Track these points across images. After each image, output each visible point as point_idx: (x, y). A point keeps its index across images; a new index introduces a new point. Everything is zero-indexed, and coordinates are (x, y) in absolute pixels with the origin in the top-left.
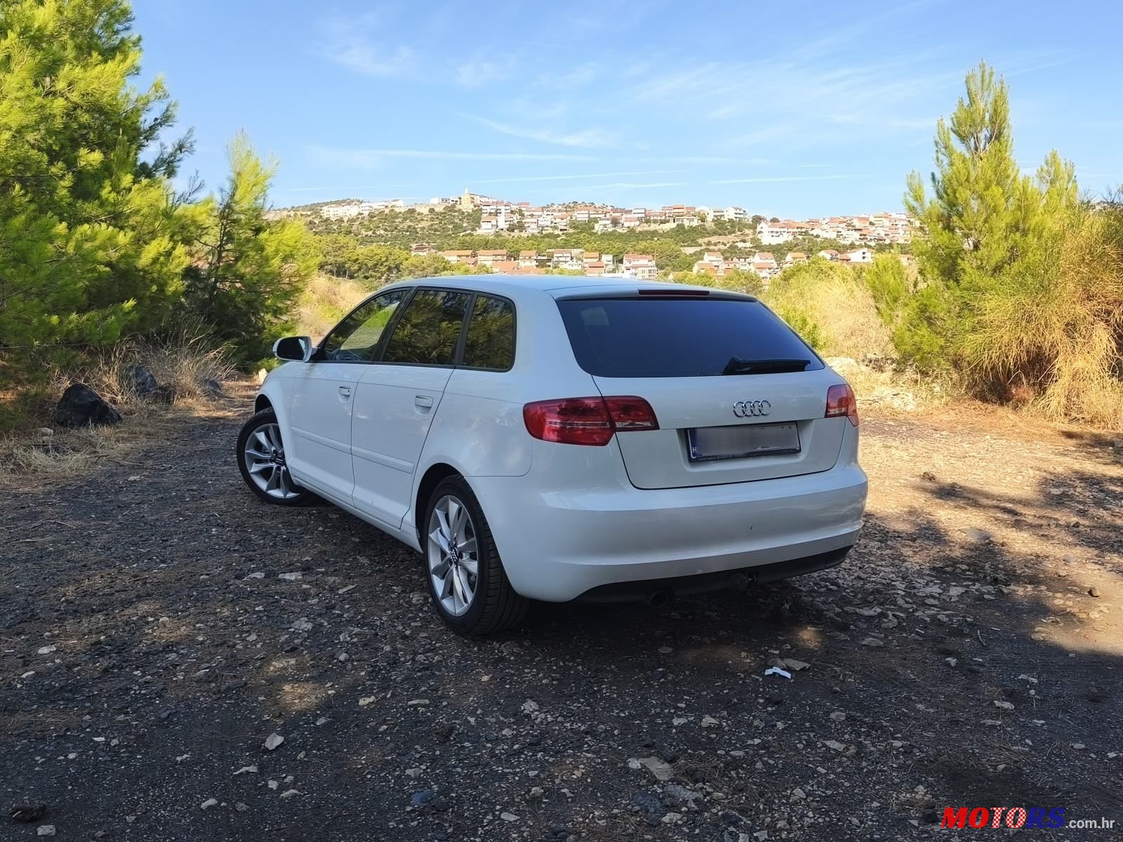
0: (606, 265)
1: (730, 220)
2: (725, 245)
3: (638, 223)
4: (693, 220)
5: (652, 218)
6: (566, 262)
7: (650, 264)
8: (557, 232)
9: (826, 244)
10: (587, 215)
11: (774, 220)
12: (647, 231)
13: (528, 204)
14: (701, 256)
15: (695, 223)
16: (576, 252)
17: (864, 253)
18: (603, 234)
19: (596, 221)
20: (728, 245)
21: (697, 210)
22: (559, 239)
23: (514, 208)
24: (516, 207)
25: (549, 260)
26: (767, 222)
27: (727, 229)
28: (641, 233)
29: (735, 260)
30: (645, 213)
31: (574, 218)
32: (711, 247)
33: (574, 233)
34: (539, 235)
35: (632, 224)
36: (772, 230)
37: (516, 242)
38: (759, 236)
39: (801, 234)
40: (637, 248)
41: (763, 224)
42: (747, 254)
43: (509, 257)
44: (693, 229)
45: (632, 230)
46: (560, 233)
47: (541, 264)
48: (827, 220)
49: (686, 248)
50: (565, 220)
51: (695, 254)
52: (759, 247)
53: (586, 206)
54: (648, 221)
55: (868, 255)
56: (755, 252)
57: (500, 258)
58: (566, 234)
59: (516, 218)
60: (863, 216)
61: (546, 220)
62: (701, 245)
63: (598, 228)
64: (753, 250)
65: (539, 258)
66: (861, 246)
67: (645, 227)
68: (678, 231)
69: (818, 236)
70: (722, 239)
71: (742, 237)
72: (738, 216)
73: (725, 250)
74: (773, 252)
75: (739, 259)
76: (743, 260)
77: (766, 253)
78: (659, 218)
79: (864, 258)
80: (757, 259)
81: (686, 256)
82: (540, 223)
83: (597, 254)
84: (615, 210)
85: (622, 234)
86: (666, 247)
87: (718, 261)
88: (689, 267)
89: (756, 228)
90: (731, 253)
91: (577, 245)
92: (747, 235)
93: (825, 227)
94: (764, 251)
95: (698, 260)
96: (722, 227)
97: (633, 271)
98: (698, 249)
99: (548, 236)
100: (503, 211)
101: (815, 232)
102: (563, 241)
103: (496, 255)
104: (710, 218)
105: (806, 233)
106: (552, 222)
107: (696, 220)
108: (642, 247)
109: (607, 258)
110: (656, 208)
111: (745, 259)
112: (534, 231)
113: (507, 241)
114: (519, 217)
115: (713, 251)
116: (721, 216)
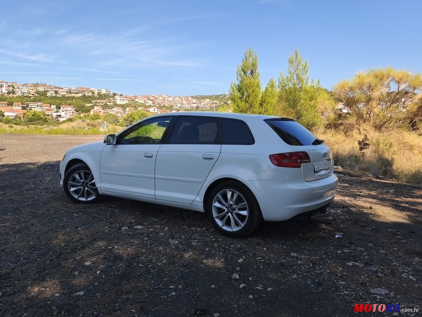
0: (53, 109)
1: (104, 94)
2: (103, 103)
3: (66, 93)
4: (89, 93)
5: (72, 91)
6: (35, 108)
7: (72, 109)
8: (30, 95)
9: (141, 105)
10: (44, 89)
11: (121, 95)
12: (70, 97)
13: (16, 83)
14: (93, 107)
15: (90, 94)
16: (39, 104)
17: (154, 109)
18: (51, 97)
19: (48, 91)
20: (104, 104)
21: (91, 89)
22: (31, 98)
23: (9, 84)
24: (10, 84)
25: (27, 107)
26: (118, 96)
27: (103, 97)
28: (67, 97)
29: (107, 109)
30: (69, 89)
31: (38, 90)
32: (97, 104)
33: (38, 96)
34: (22, 96)
35: (64, 94)
36: (121, 99)
37: (11, 99)
38: (116, 101)
39: (131, 100)
40: (66, 103)
41: (117, 96)
42: (112, 107)
43: (8, 105)
44: (89, 97)
45: (64, 96)
46: (32, 96)
47: (24, 108)
48: (140, 96)
49: (87, 104)
50: (34, 91)
51: (91, 106)
52: (116, 105)
53: (42, 85)
54: (70, 93)
55: (156, 110)
56: (114, 107)
57: (4, 105)
58: (34, 96)
59: (11, 89)
60: (153, 95)
61: (25, 90)
62: (93, 103)
63: (49, 94)
64: (114, 106)
65: (22, 105)
66: (153, 106)
67: (69, 95)
68: (83, 97)
69: (137, 102)
70: (101, 101)
71: (109, 101)
72: (107, 93)
73: (103, 106)
74: (122, 107)
75: (109, 109)
76: (110, 109)
77: (119, 107)
78: (75, 92)
79: (154, 110)
80: (115, 109)
81: (87, 107)
82: (22, 91)
83: (49, 105)
84: (56, 88)
85: (60, 97)
86: (79, 103)
87: (100, 109)
88: (89, 111)
89: (114, 98)
90: (105, 107)
91: (39, 101)
92: (111, 100)
93: (140, 98)
94: (118, 106)
95: (92, 109)
96: (101, 96)
97: (65, 112)
98: (92, 104)
99: (26, 97)
100: (5, 86)
101: (137, 100)
102: (33, 99)
103: (2, 104)
104: (96, 93)
105: (133, 100)
106: (28, 91)
107: (90, 93)
108: (69, 103)
109: (53, 107)
110: (73, 88)
111: (111, 109)
112: (19, 94)
113: (7, 98)
114: (12, 88)
115: (98, 105)
116: (100, 92)
